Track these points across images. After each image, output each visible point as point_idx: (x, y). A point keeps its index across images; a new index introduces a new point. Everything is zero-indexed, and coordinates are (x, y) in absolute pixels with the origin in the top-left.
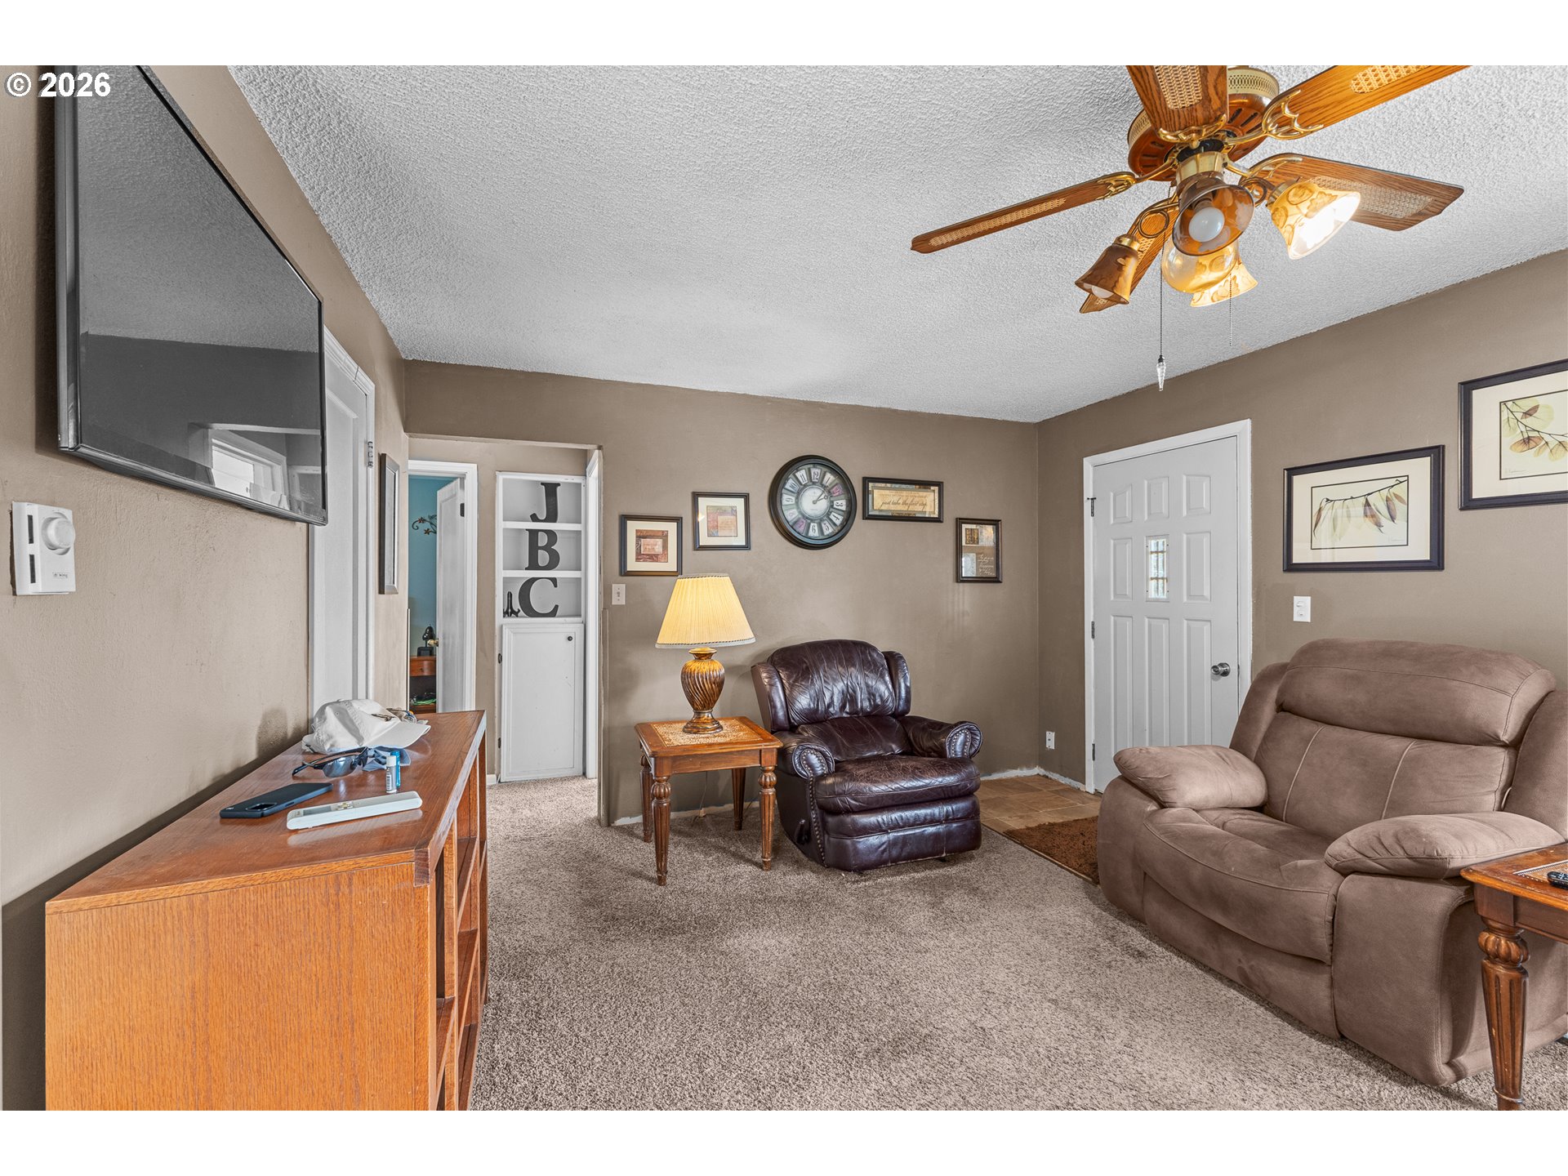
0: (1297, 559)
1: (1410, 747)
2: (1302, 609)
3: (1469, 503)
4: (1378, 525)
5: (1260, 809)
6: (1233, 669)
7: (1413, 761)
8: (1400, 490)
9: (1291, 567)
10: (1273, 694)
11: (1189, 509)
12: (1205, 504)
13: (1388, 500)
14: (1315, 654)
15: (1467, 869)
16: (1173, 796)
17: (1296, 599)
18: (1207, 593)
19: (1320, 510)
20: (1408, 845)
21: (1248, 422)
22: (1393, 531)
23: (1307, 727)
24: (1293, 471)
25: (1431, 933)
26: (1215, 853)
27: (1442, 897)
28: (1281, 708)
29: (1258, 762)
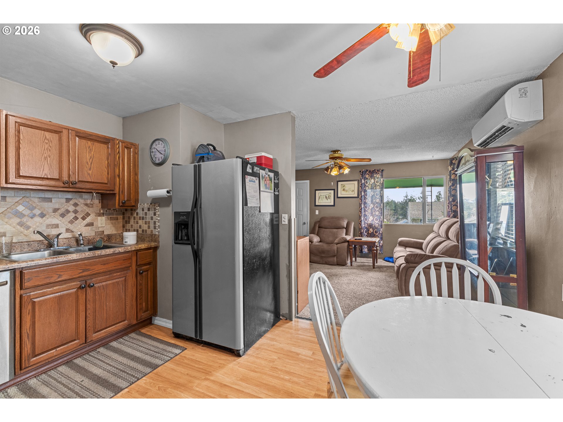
0: (317, 204)
1: (336, 230)
2: (317, 212)
3: (338, 197)
4: (327, 200)
5: (320, 242)
6: (306, 223)
7: (337, 231)
8: (330, 195)
9: (316, 206)
10: (317, 225)
11: (298, 195)
12: (302, 194)
13: (329, 196)
14: (322, 219)
15: (349, 240)
16: (313, 241)
17: (316, 211)
18: (302, 210)
19: (320, 197)
20: (343, 239)
21: (309, 181)
22: (329, 200)
23: (324, 229)
24: (316, 190)
25: (346, 248)
26: (322, 246)
27: (346, 244)
28: (319, 227)
29: (317, 235)
